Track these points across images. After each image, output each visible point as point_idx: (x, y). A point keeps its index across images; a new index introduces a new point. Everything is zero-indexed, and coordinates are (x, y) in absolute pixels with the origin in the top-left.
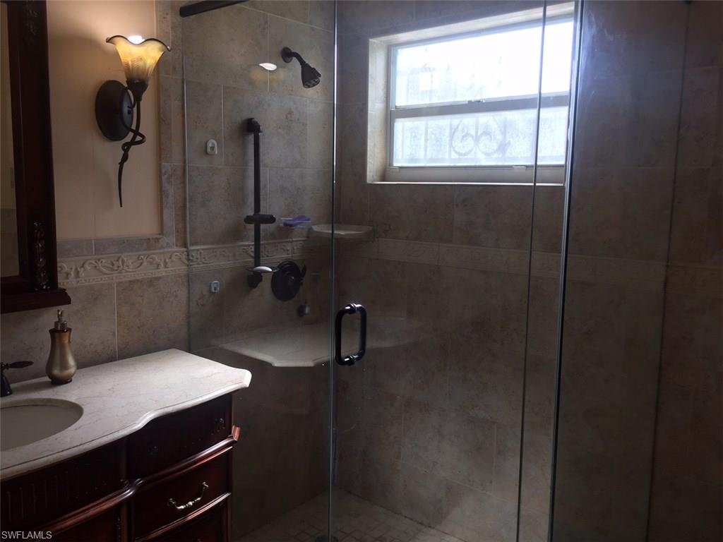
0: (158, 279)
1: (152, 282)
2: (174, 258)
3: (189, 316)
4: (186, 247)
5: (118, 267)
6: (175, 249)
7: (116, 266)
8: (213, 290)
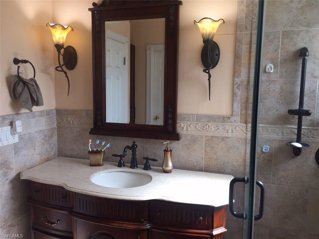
0: (227, 138)
1: (223, 139)
2: (237, 128)
4: (246, 124)
6: (239, 124)
7: (205, 128)
8: (264, 151)
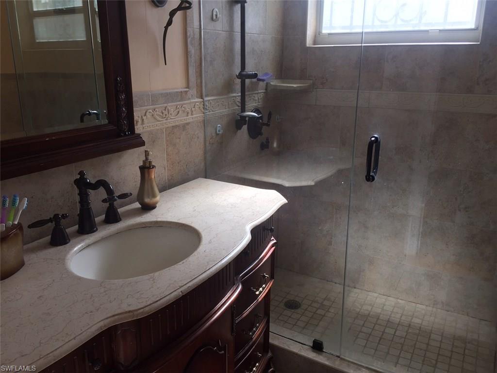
0: (188, 124)
1: (184, 127)
2: (196, 107)
3: (205, 153)
4: (202, 98)
5: (166, 115)
7: (164, 114)
8: (218, 132)
